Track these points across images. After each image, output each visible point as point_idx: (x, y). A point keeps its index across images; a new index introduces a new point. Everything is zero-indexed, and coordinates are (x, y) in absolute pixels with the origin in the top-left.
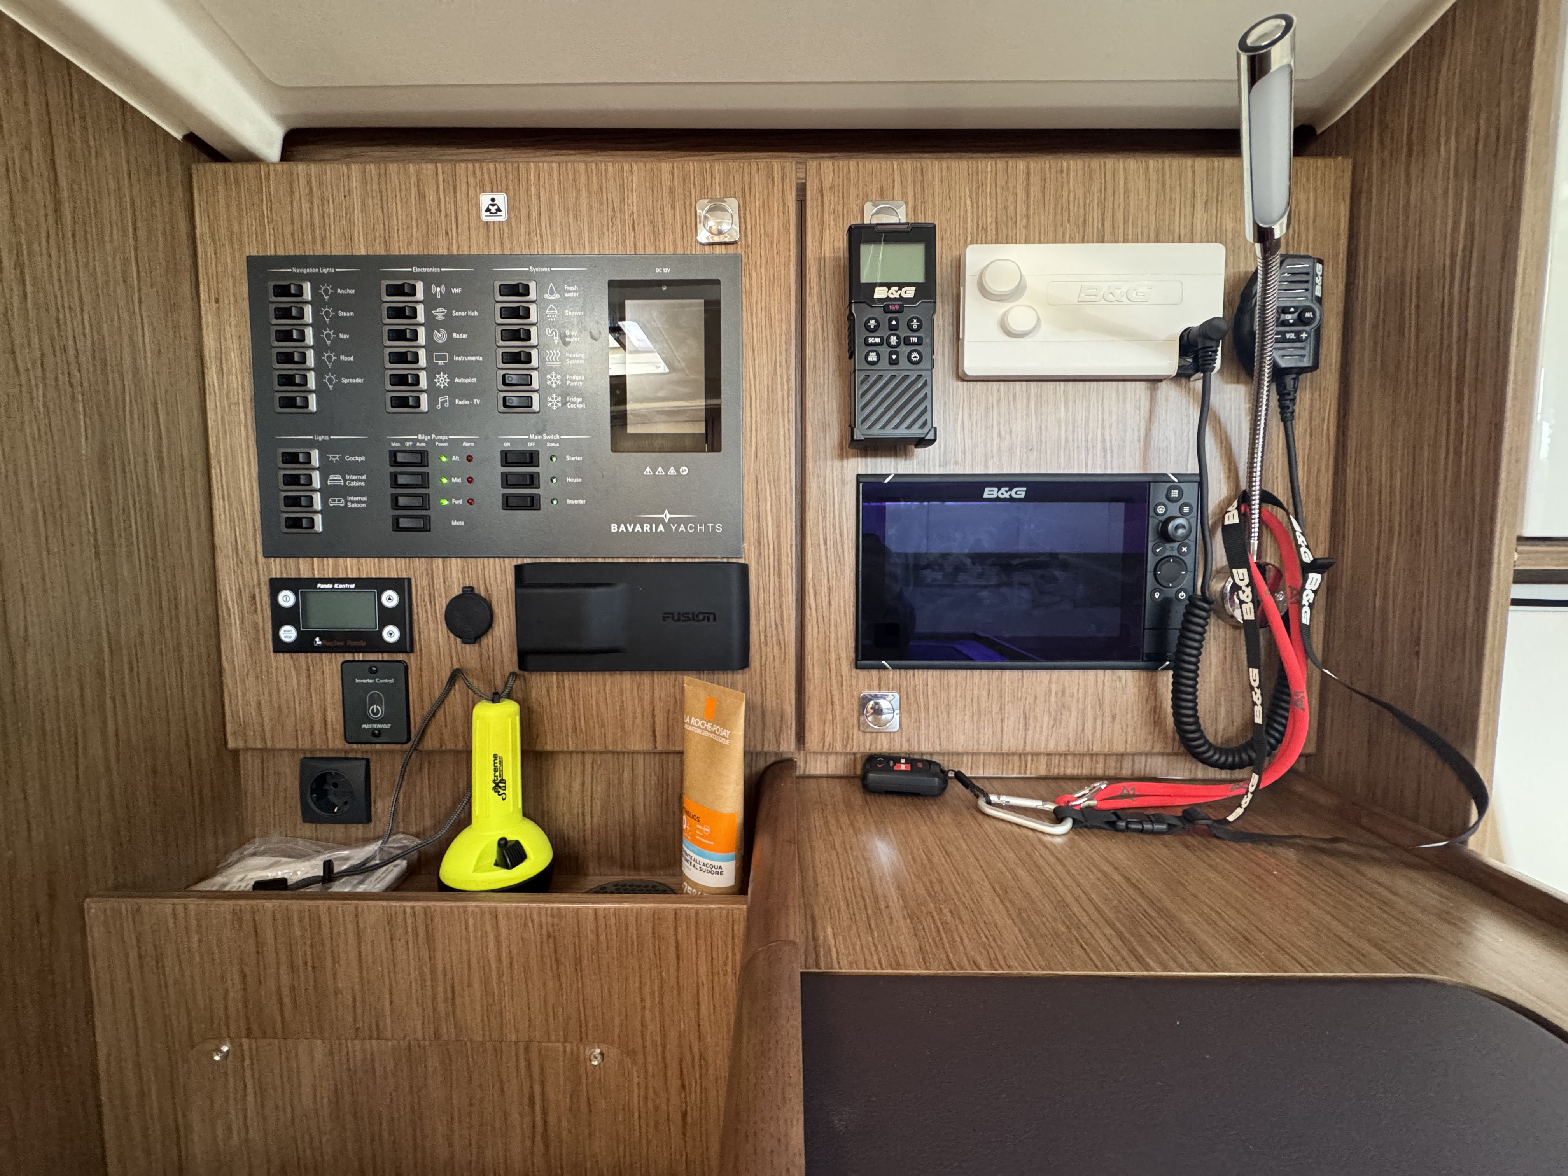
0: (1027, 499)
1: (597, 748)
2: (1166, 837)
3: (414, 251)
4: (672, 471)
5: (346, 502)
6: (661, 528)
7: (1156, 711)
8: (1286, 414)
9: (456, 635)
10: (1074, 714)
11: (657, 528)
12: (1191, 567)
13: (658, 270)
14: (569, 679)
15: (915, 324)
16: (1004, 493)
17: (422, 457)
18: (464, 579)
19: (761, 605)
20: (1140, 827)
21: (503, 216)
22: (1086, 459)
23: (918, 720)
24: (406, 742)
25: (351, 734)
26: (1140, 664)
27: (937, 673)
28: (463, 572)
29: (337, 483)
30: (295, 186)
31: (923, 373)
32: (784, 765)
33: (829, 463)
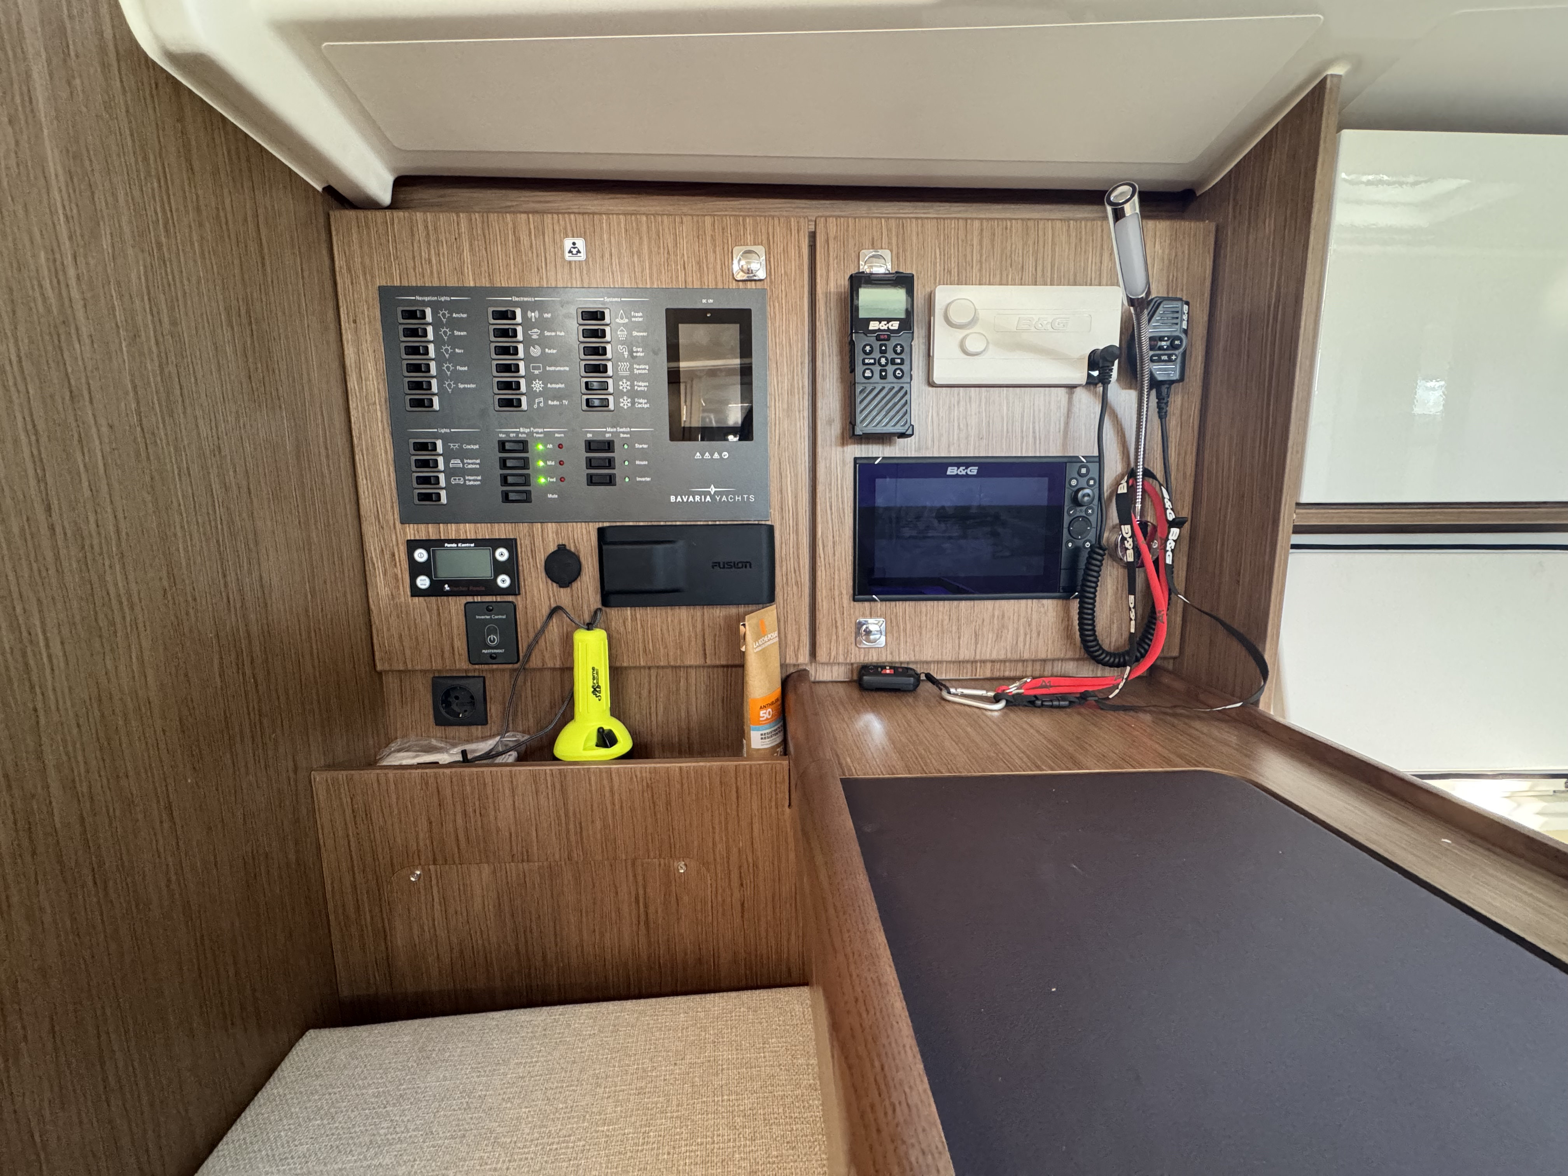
0: (979, 474)
1: (662, 664)
2: (1068, 710)
3: (512, 284)
4: (716, 456)
5: (465, 480)
6: (708, 499)
7: (1068, 629)
8: (1162, 413)
9: (553, 580)
10: (1011, 632)
11: (705, 498)
12: (1094, 525)
13: (704, 301)
14: (640, 612)
15: (899, 349)
16: (962, 471)
17: (523, 445)
18: (558, 538)
19: (784, 556)
20: (1050, 703)
21: (582, 256)
22: (1022, 443)
23: (898, 638)
24: (517, 663)
25: (474, 656)
26: (1057, 594)
27: (912, 603)
28: (557, 534)
29: (458, 466)
30: (415, 229)
31: (904, 385)
32: (802, 674)
33: (833, 448)
